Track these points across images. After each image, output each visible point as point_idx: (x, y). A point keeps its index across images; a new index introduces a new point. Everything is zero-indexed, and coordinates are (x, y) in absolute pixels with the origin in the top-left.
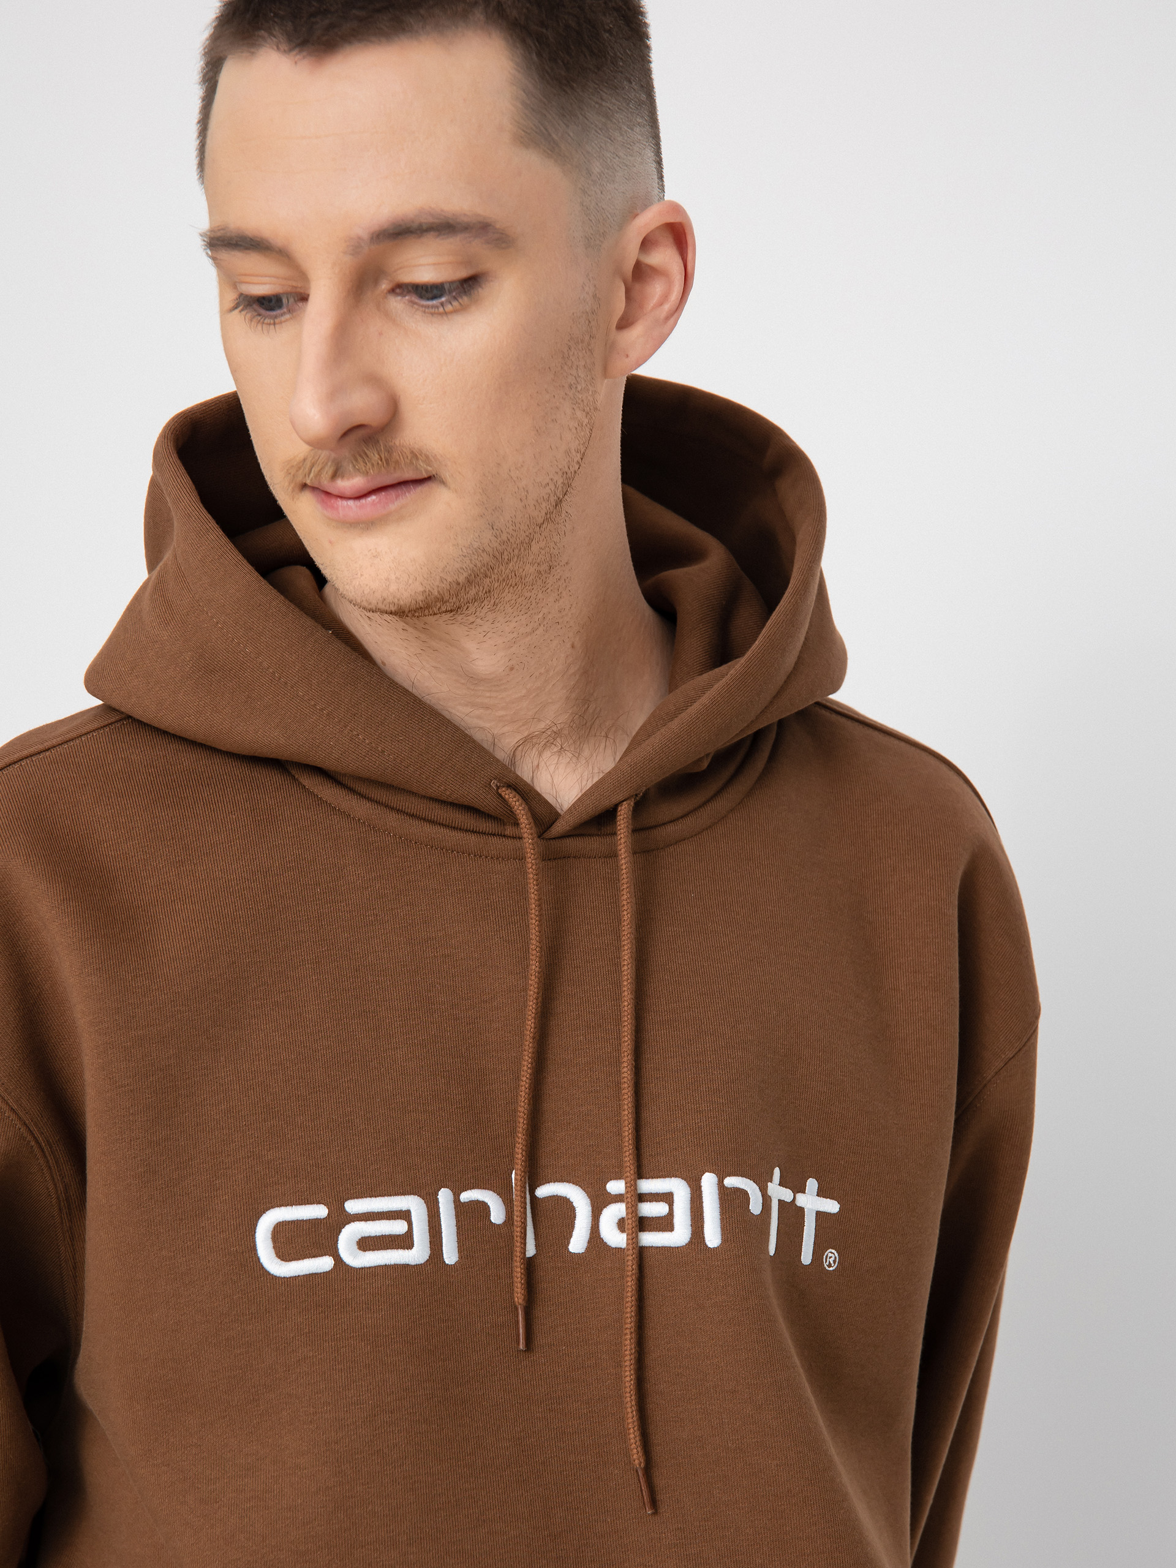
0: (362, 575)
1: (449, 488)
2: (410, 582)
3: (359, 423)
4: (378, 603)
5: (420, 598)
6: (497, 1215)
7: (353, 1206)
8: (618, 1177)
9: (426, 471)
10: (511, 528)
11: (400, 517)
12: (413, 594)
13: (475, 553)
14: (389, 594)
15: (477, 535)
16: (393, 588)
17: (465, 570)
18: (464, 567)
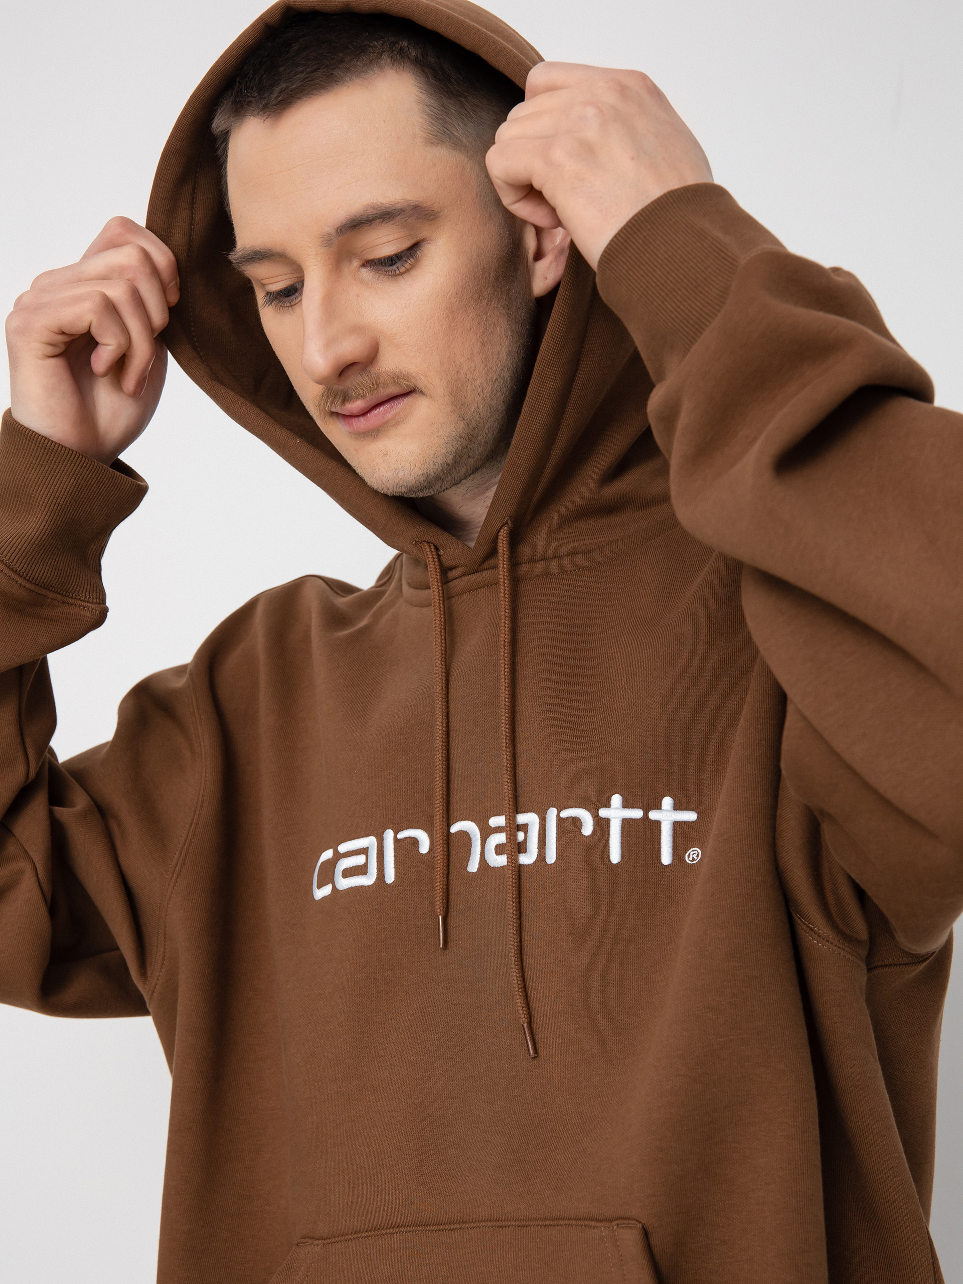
0: (379, 469)
1: (427, 396)
2: (412, 468)
3: (352, 362)
4: (393, 488)
5: (422, 479)
6: (424, 848)
7: (343, 848)
8: (499, 814)
9: (407, 385)
10: (477, 416)
11: (396, 422)
12: (416, 477)
13: (455, 440)
14: (399, 479)
15: (453, 426)
16: (401, 474)
17: (450, 453)
18: (449, 452)
